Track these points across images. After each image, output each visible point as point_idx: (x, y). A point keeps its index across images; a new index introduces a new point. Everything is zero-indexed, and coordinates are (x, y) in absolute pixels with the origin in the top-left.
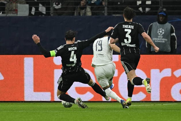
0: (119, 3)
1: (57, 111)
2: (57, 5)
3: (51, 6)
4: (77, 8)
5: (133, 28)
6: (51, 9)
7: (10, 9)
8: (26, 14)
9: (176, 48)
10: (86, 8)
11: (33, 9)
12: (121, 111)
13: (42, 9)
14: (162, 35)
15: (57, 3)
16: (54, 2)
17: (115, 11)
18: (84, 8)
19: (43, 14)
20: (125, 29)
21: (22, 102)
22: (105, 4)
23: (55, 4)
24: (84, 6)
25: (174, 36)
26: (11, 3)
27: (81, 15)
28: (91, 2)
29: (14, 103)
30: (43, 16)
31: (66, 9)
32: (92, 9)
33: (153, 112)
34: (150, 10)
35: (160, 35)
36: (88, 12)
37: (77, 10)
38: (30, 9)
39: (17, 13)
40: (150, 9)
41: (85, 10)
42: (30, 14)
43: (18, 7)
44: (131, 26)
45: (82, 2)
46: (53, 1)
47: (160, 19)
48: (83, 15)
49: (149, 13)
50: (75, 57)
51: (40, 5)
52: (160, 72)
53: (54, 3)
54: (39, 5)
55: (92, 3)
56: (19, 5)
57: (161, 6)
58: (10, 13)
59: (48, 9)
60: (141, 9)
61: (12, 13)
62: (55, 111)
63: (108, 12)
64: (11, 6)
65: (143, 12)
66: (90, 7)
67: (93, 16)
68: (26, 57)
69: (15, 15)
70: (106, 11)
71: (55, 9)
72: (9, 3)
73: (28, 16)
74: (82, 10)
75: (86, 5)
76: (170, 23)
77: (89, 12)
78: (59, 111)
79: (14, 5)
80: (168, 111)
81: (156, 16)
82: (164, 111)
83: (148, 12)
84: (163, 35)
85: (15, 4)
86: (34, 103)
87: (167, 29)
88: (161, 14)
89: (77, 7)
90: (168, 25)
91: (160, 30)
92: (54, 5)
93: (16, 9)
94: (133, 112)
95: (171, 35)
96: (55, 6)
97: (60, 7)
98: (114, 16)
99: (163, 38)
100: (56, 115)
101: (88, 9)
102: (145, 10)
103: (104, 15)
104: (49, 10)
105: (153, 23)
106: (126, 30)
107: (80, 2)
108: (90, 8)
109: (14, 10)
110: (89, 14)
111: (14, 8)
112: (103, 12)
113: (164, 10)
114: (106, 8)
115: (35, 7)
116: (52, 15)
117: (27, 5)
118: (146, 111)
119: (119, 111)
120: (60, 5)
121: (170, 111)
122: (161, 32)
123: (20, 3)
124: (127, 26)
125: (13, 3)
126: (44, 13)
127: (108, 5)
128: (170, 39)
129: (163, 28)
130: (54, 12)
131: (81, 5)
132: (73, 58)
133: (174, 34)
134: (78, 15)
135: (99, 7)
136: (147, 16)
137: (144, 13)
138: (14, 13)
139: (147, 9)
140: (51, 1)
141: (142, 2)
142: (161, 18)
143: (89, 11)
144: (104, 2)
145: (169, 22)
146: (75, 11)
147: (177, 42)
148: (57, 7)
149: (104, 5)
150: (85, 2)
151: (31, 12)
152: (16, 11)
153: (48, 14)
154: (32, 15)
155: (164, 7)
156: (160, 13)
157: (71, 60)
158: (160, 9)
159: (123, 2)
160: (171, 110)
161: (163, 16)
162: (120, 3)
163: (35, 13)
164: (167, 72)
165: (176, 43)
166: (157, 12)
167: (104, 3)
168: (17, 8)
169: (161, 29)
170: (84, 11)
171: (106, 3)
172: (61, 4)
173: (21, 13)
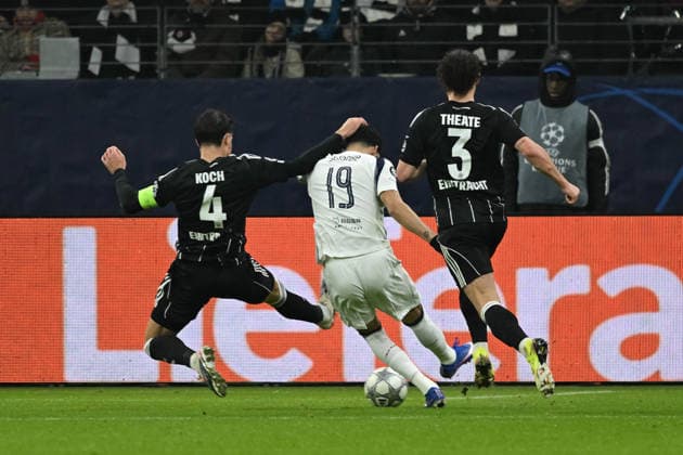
0: (402, 33)
1: (181, 418)
2: (182, 40)
3: (158, 44)
4: (252, 52)
5: (476, 126)
6: (161, 53)
7: (12, 55)
8: (71, 71)
9: (607, 192)
10: (284, 49)
11: (96, 56)
12: (411, 417)
13: (128, 54)
14: (558, 147)
15: (180, 34)
16: (169, 30)
17: (389, 61)
18: (277, 49)
19: (133, 72)
20: (450, 130)
21: (56, 385)
22: (353, 36)
23: (175, 36)
24: (277, 41)
25: (599, 149)
26: (17, 33)
27: (268, 75)
28: (302, 29)
29: (27, 391)
30: (132, 78)
31: (212, 53)
32: (304, 54)
33: (525, 419)
34: (513, 58)
35: (550, 147)
36: (289, 63)
37: (252, 59)
38: (85, 56)
39: (36, 68)
40: (513, 53)
41: (282, 59)
42: (84, 71)
43: (42, 48)
44: (471, 118)
45: (269, 29)
46: (166, 26)
47: (550, 90)
48: (273, 77)
49: (508, 69)
50: (218, 208)
51: (121, 40)
52: (551, 276)
53: (171, 34)
54: (115, 41)
55: (307, 33)
56: (43, 38)
57: (553, 42)
58: (14, 69)
59: (147, 55)
60: (480, 53)
61: (20, 69)
62: (176, 418)
63: (363, 66)
64: (16, 42)
65: (489, 64)
66: (299, 46)
67: (311, 81)
68: (71, 225)
69: (31, 76)
70: (356, 62)
71: (173, 55)
72: (10, 33)
73: (77, 79)
74: (269, 60)
75: (283, 40)
76: (584, 102)
77: (294, 63)
78: (188, 418)
79: (26, 39)
80: (578, 416)
81: (535, 79)
82: (565, 417)
83: (506, 64)
84: (561, 147)
85: (32, 36)
86: (97, 389)
87: (573, 125)
88: (550, 72)
89: (254, 47)
90: (579, 112)
91: (548, 130)
92: (171, 40)
93: (35, 52)
94: (454, 420)
95: (587, 145)
96: (173, 45)
97: (193, 47)
98: (384, 79)
99: (559, 157)
100: (178, 431)
101: (293, 54)
102: (496, 56)
103: (350, 74)
104: (154, 58)
105: (523, 103)
106: (452, 132)
107: (264, 29)
108: (298, 50)
109: (28, 58)
110: (296, 70)
111: (27, 51)
112: (346, 64)
113: (565, 56)
114: (355, 50)
115: (100, 48)
116: (162, 76)
117: (75, 42)
118: (499, 417)
119: (405, 418)
120: (189, 41)
121: (587, 416)
122: (552, 134)
123: (48, 35)
124: (457, 120)
125: (22, 34)
126: (136, 68)
127: (362, 39)
128: (584, 162)
129: (559, 123)
130: (169, 66)
131: (265, 40)
132: (211, 211)
133: (600, 143)
134: (255, 73)
135: (330, 48)
136: (503, 79)
137: (492, 69)
138: (26, 70)
139: (504, 55)
140: (158, 26)
141: (484, 29)
142: (553, 84)
143: (293, 60)
144: (349, 28)
145: (582, 98)
146: (245, 62)
147: (610, 171)
148: (179, 48)
149: (350, 40)
150: (280, 29)
151: (87, 66)
152: (34, 60)
153: (148, 71)
154: (91, 75)
155: (561, 48)
156: (547, 67)
157: (204, 215)
158: (549, 54)
159: (418, 28)
160: (589, 414)
161: (560, 77)
162: (405, 31)
163: (102, 68)
164: (575, 280)
165: (607, 174)
166: (538, 65)
167: (347, 33)
168: (38, 50)
169: (552, 125)
170: (276, 59)
171: (357, 33)
172: (193, 35)
173: (50, 68)
